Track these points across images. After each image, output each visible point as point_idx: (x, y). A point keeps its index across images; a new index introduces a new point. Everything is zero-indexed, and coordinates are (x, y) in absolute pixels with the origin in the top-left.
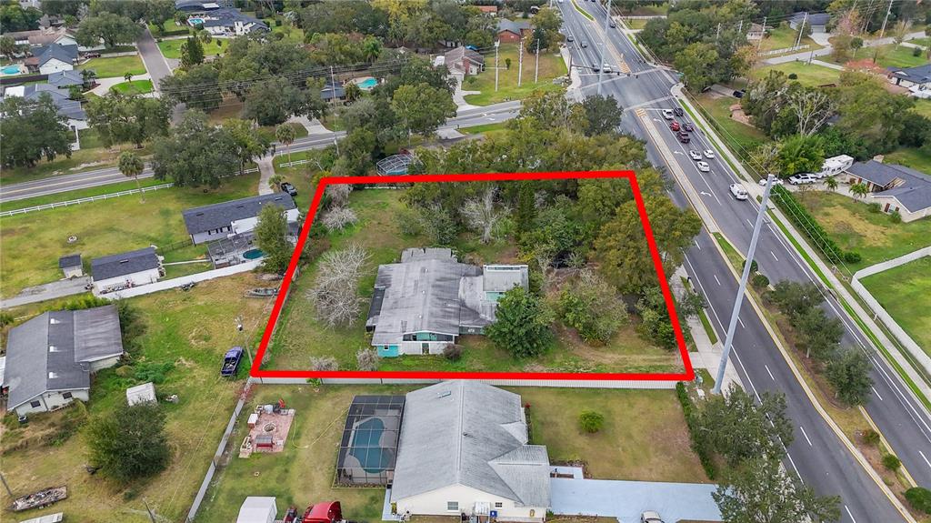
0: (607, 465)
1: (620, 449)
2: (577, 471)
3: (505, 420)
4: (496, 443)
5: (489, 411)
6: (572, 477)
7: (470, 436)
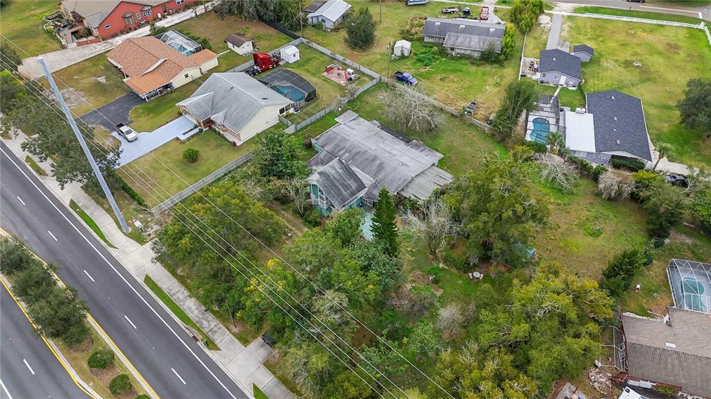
0: (170, 149)
1: (169, 161)
2: (183, 138)
3: (228, 114)
4: (220, 101)
5: (237, 108)
6: (184, 134)
7: (230, 90)
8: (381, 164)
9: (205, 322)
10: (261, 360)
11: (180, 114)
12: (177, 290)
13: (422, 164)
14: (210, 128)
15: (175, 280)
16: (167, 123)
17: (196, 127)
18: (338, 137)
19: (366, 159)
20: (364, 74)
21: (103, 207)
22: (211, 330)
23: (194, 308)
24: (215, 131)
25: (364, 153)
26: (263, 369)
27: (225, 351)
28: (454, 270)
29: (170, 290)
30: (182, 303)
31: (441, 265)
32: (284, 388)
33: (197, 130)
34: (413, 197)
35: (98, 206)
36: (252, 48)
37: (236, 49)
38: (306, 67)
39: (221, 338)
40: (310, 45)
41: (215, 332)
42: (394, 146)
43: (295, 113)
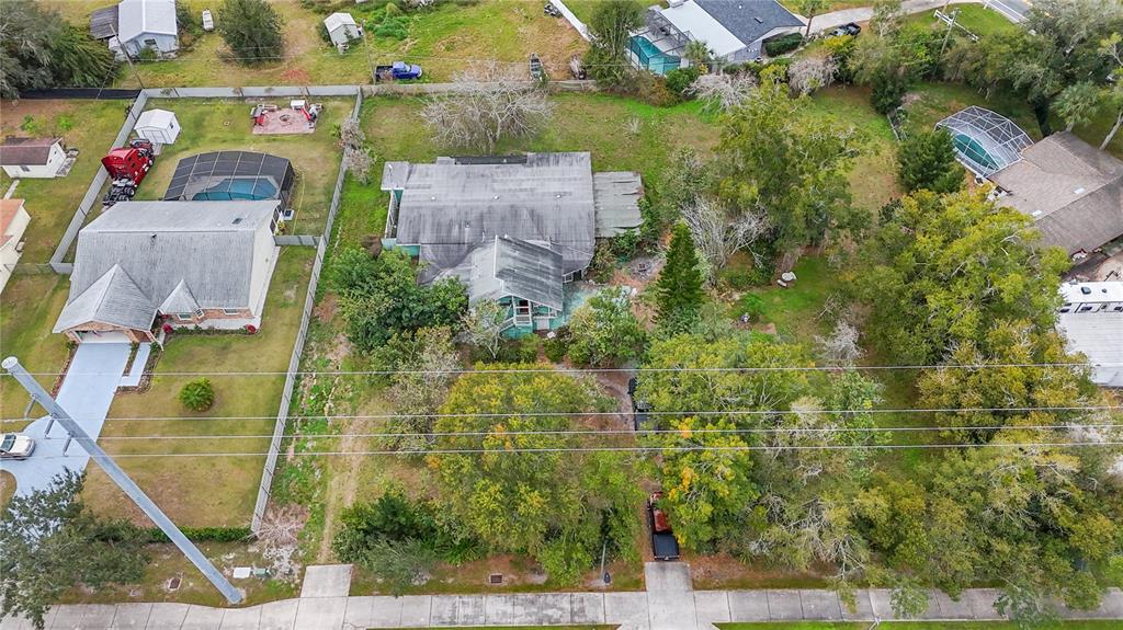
0: (132, 416)
2: (134, 379)
3: (195, 284)
4: (151, 274)
5: (204, 265)
6: (126, 372)
7: (153, 244)
8: (532, 213)
9: (550, 612)
10: (683, 587)
11: (73, 346)
12: (449, 607)
13: (581, 179)
14: (169, 330)
15: (427, 599)
16: (62, 377)
17: (135, 347)
18: (423, 212)
19: (503, 219)
20: (323, 98)
21: (133, 600)
22: (573, 613)
23: (509, 609)
24: (184, 331)
25: (489, 212)
26: (701, 595)
27: (627, 621)
28: (755, 291)
29: (440, 617)
30: (482, 619)
31: (737, 296)
32: (753, 593)
33: (145, 351)
34: (622, 232)
35: (120, 606)
36: (64, 155)
37: (36, 171)
38: (210, 136)
39: (600, 610)
40: (173, 95)
41: (582, 610)
42: (512, 178)
43: (290, 218)
